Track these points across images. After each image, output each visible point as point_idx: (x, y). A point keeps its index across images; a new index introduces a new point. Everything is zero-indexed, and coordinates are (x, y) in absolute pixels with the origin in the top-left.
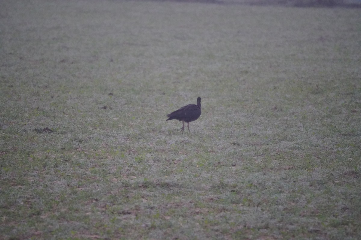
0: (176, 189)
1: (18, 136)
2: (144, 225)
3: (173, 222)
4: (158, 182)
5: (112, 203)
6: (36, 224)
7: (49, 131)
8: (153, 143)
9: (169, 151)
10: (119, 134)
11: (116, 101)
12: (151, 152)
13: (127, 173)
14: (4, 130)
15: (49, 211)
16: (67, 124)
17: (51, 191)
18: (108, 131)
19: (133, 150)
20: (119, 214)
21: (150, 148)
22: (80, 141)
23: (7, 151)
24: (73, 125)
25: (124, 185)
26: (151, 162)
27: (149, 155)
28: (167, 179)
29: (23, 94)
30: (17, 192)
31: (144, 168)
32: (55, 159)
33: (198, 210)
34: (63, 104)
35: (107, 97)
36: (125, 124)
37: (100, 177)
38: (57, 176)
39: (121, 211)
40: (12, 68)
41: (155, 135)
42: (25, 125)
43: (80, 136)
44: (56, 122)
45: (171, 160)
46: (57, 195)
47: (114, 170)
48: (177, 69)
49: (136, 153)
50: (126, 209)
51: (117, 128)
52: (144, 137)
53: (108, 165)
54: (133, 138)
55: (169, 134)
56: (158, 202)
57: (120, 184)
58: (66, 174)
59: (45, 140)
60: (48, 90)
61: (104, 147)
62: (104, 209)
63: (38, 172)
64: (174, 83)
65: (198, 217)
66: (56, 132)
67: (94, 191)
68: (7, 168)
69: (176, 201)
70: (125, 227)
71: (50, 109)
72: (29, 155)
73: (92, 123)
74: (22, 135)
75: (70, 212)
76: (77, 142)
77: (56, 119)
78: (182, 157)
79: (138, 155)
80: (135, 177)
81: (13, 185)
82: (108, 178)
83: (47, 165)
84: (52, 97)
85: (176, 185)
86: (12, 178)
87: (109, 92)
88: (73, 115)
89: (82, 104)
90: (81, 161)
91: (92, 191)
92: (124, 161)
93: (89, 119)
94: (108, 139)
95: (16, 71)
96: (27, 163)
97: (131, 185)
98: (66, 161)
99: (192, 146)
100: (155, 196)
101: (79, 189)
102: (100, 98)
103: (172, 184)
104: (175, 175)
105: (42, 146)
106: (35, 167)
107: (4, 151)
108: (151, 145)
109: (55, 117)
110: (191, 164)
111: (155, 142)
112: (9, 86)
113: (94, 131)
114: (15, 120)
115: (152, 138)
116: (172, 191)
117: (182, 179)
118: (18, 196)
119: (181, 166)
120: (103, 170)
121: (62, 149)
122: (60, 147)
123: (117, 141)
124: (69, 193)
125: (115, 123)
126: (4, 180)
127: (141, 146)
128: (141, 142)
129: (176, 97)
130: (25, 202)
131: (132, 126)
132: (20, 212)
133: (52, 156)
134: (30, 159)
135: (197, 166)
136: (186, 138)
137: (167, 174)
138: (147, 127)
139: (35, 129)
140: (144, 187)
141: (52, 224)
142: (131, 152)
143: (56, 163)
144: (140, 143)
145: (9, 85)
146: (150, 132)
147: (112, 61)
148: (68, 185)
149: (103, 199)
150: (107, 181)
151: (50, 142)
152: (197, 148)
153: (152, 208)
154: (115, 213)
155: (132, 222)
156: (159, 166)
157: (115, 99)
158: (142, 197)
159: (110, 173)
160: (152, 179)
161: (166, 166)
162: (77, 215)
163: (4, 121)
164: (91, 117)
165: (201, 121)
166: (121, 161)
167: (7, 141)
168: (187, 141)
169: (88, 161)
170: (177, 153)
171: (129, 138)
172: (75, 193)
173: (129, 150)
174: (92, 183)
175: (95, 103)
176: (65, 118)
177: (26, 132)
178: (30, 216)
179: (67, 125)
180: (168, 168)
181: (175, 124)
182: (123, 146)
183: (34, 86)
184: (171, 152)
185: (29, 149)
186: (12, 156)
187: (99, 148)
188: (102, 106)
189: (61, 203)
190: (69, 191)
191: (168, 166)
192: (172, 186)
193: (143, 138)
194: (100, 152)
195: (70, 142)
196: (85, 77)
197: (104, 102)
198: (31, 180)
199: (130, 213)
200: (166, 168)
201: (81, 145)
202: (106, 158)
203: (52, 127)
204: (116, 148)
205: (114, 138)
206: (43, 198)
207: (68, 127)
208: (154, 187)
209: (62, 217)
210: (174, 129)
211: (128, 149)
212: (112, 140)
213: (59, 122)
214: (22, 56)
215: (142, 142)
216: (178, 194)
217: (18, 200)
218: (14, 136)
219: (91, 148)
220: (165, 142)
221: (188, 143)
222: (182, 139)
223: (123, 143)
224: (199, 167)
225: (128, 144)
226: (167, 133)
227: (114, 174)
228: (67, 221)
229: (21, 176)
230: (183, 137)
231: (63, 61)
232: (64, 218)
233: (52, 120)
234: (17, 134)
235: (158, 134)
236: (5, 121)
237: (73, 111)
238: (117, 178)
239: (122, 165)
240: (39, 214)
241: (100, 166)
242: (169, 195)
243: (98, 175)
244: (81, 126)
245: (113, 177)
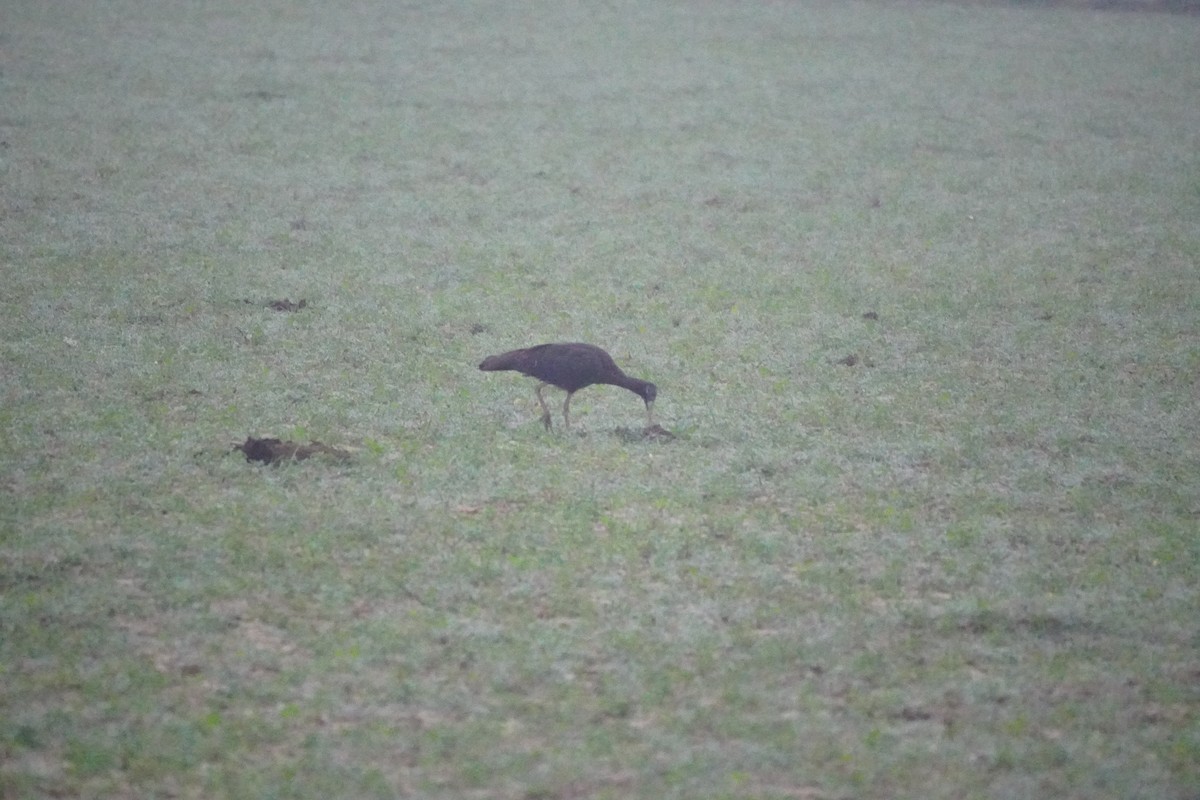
0: (1082, 639)
1: (559, 450)
2: (973, 758)
3: (1071, 748)
4: (1023, 616)
5: (869, 679)
6: (616, 748)
7: (664, 437)
8: (1007, 482)
9: (1062, 510)
10: (897, 449)
11: (888, 338)
12: (1001, 511)
13: (921, 580)
14: (514, 431)
15: (661, 704)
16: (723, 414)
17: (667, 637)
18: (861, 439)
19: (941, 503)
20: (893, 717)
21: (998, 500)
22: (767, 473)
23: (522, 500)
24: (744, 419)
25: (910, 622)
26: (1002, 547)
27: (995, 524)
28: (1053, 605)
29: (579, 310)
30: (553, 639)
31: (979, 567)
32: (681, 530)
33: (1154, 709)
34: (710, 347)
35: (858, 325)
36: (916, 419)
37: (830, 592)
38: (689, 589)
39: (899, 709)
40: (544, 223)
41: (1016, 455)
42: (585, 413)
43: (767, 455)
44: (687, 407)
45: (1068, 542)
46: (688, 650)
47: (878, 571)
48: (1093, 235)
49: (953, 516)
50: (916, 703)
51: (890, 431)
52: (978, 463)
53: (857, 554)
54: (942, 462)
55: (1061, 454)
56: (1021, 679)
57: (896, 619)
58: (719, 582)
59: (650, 466)
60: (663, 299)
61: (845, 495)
62: (841, 702)
63: (623, 573)
64: (1083, 280)
65: (1152, 732)
66: (688, 438)
67: (809, 641)
68: (521, 559)
69: (1083, 678)
70: (912, 760)
71: (666, 362)
72: (596, 514)
73: (806, 410)
74: (573, 448)
75: (728, 708)
76: (757, 475)
77: (686, 397)
78: (1105, 532)
79: (959, 521)
80: (947, 596)
81: (541, 616)
82: (857, 598)
83: (655, 551)
84: (677, 324)
85: (1085, 626)
86: (538, 590)
87: (866, 310)
88: (744, 385)
89: (774, 348)
90: (768, 538)
91: (801, 638)
92: (912, 543)
93: (797, 400)
94: (859, 465)
95: (558, 234)
96: (587, 542)
97: (932, 622)
98: (718, 536)
99: (1140, 493)
100: (1013, 661)
101: (762, 633)
102: (836, 327)
103: (1070, 623)
104: (1079, 592)
105: (640, 485)
106: (617, 557)
107: (512, 501)
108: (1002, 490)
109: (683, 390)
110: (1135, 556)
111: (1015, 478)
112: (533, 284)
113: (811, 438)
114: (551, 398)
115: (1005, 466)
116: (1069, 644)
117: (1102, 606)
118: (558, 652)
119: (1101, 563)
120: (841, 570)
121: (705, 497)
122: (698, 492)
123: (889, 473)
124: (728, 645)
125: (883, 415)
126: (513, 597)
127: (968, 492)
128: (967, 477)
129: (1088, 330)
130: (579, 673)
131: (938, 424)
132: (564, 706)
133: (673, 520)
134: (599, 529)
135: (1155, 562)
136: (1120, 469)
137: (1056, 586)
138: (988, 427)
139: (618, 427)
140: (975, 631)
141: (668, 750)
142: (935, 512)
143: (684, 543)
144: (965, 481)
145: (534, 280)
146: (998, 444)
147: (876, 204)
148: (725, 619)
149: (839, 668)
150: (853, 605)
151: (666, 474)
152: (1156, 503)
153: (1001, 701)
154: (877, 714)
155: (933, 747)
156: (1028, 561)
157: (883, 333)
158: (971, 663)
159: (862, 582)
160: (1003, 604)
161: (1050, 561)
162: (752, 719)
163: (513, 399)
164: (804, 393)
165: (1170, 411)
166: (902, 541)
167: (524, 468)
168: (1123, 479)
169: (792, 538)
170: (1085, 517)
171: (927, 465)
172: (747, 645)
173: (930, 503)
174: (802, 612)
175: (819, 346)
176: (717, 393)
177: (587, 438)
178: (597, 721)
179: (724, 418)
180: (1056, 565)
181: (1082, 421)
182: (909, 489)
183: (618, 284)
184: (1067, 514)
185: (597, 496)
186: (540, 520)
187: (828, 495)
188: (841, 357)
189: (698, 679)
190: (727, 639)
191: (1056, 561)
192: (1068, 627)
193: (973, 464)
194: (830, 508)
195: (733, 474)
196: (786, 258)
197: (849, 343)
198: (601, 598)
199: (926, 717)
200: (1050, 567)
201: (769, 485)
202: (852, 529)
203: (672, 424)
204: (885, 496)
205: (880, 465)
206: (639, 662)
207: (726, 425)
208: (1010, 630)
209: (703, 726)
210: (1080, 436)
211: (926, 501)
212: (872, 472)
213: (699, 407)
214: (577, 184)
215: (971, 479)
216: (1090, 655)
217: (555, 666)
218: (548, 450)
219: (801, 495)
220: (1049, 480)
221: (1122, 484)
222: (1106, 471)
223: (908, 482)
224: (1159, 566)
225: (926, 484)
226: (1056, 449)
227: (879, 586)
228: (719, 738)
229: (567, 585)
230: (1106, 464)
231: (714, 202)
232: (709, 728)
233: (674, 401)
234: (558, 444)
235: (1024, 452)
236: (517, 401)
237: (745, 370)
238: (886, 597)
239: (904, 553)
240: (624, 712)
241: (831, 557)
242: (1057, 656)
243: (823, 588)
244: (769, 422)
245: (873, 594)
